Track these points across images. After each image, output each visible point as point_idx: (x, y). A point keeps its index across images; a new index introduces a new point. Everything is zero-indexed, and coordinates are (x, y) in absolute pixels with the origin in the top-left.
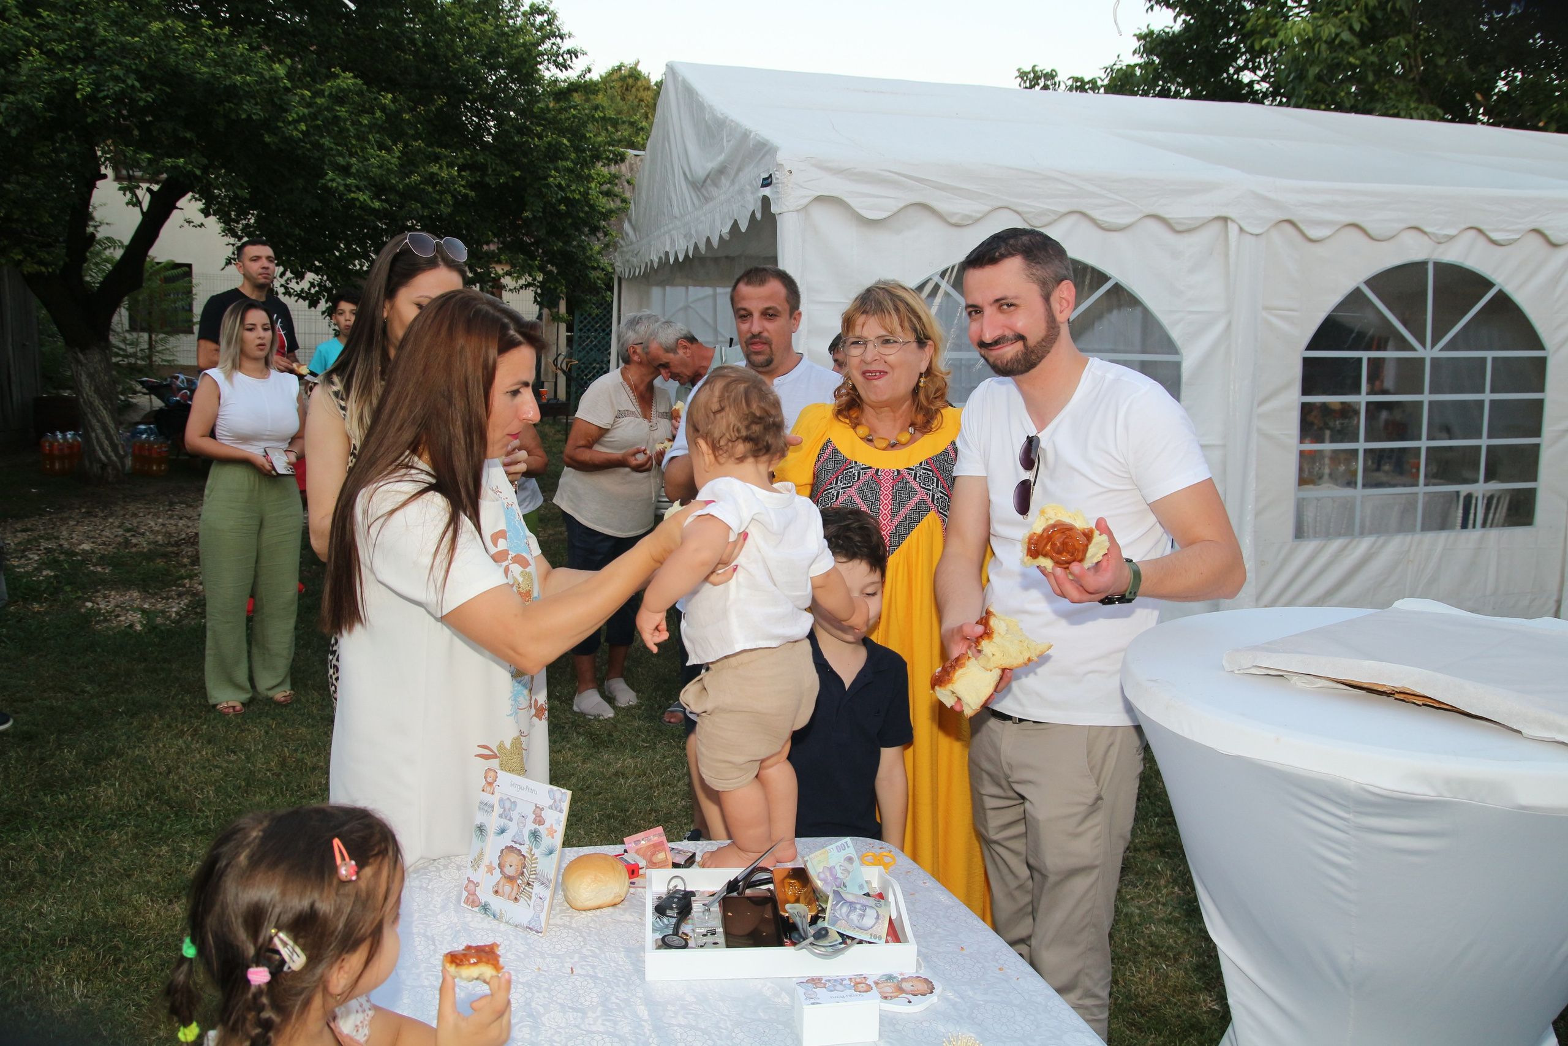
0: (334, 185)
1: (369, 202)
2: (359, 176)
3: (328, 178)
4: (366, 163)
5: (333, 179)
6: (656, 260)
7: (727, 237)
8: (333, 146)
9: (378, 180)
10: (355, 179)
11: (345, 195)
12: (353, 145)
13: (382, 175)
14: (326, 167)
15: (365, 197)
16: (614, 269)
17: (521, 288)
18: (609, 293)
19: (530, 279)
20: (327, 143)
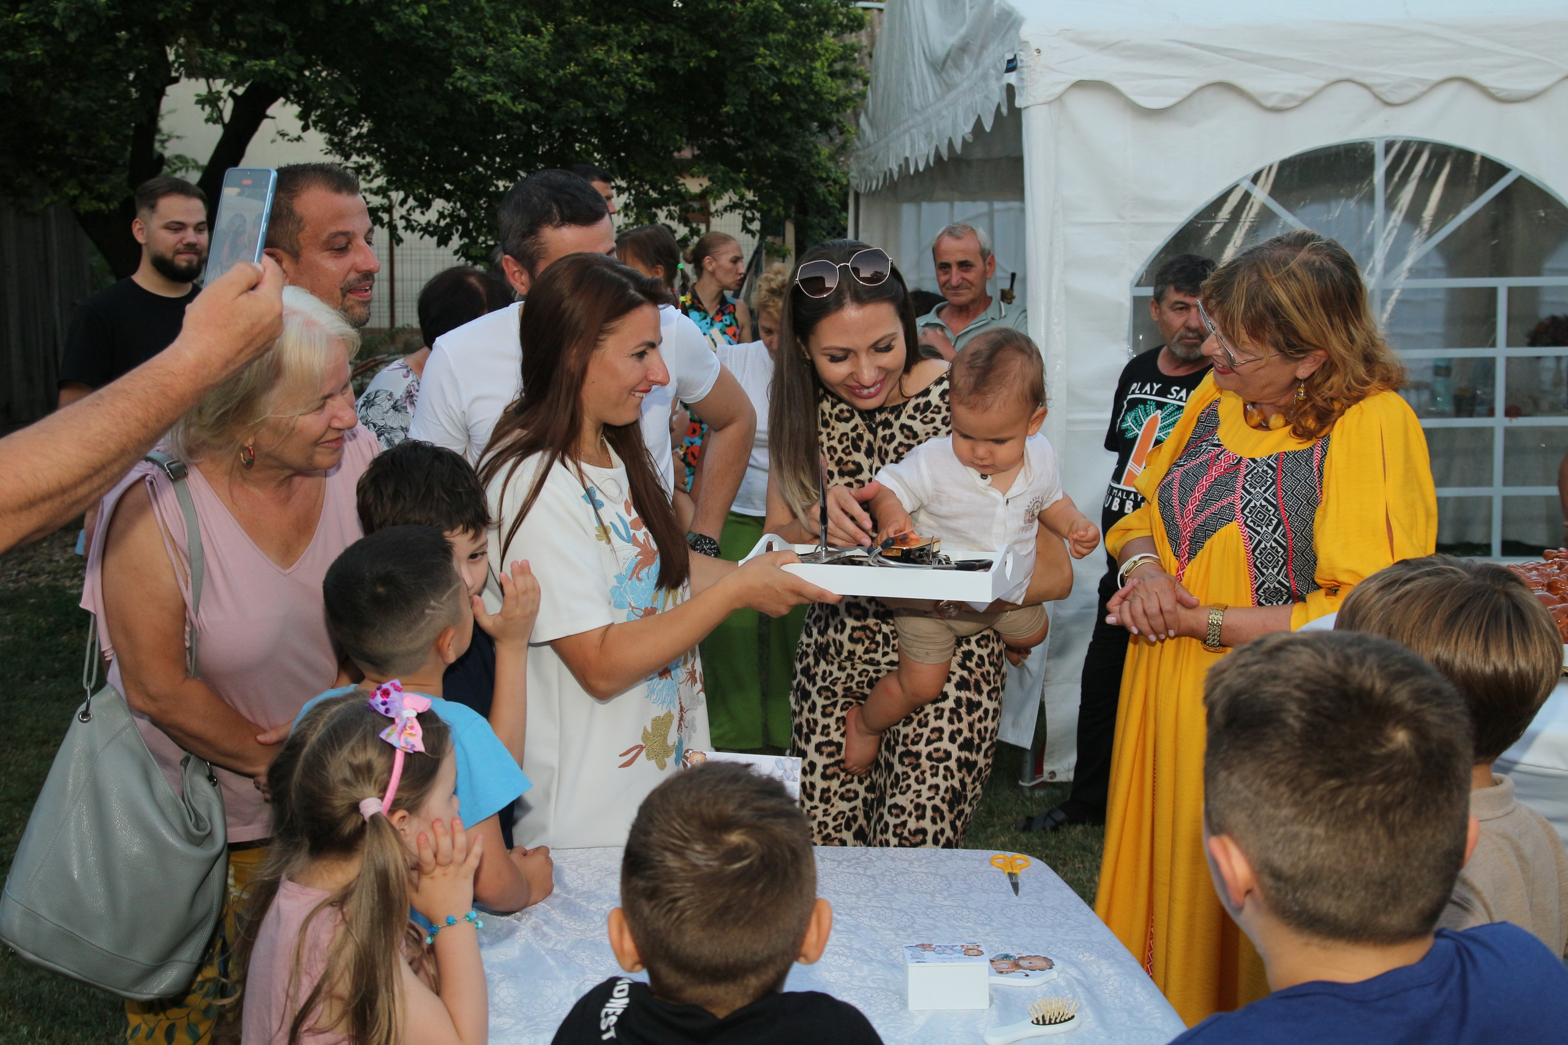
0: (465, 84)
1: (510, 104)
2: (497, 71)
3: (456, 75)
4: (506, 53)
5: (462, 77)
6: (896, 169)
7: (970, 138)
8: (463, 32)
9: (521, 75)
10: (492, 75)
11: (479, 96)
12: (491, 29)
13: (527, 68)
14: (454, 61)
15: (506, 99)
16: (848, 180)
17: (725, 210)
18: (844, 214)
19: (736, 198)
20: (455, 29)
